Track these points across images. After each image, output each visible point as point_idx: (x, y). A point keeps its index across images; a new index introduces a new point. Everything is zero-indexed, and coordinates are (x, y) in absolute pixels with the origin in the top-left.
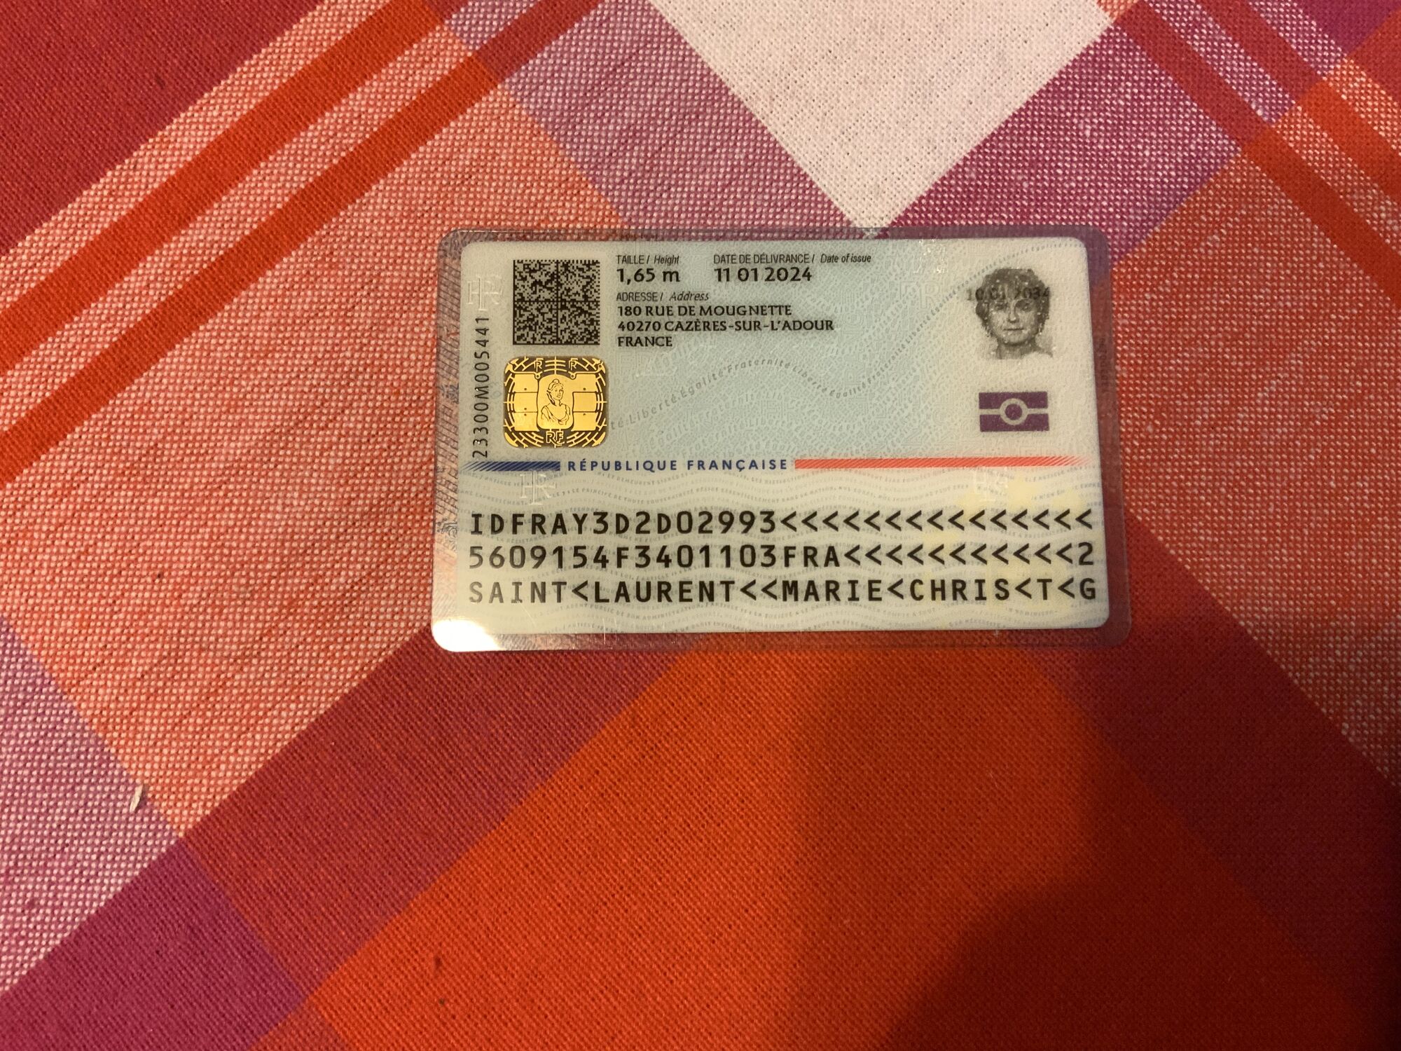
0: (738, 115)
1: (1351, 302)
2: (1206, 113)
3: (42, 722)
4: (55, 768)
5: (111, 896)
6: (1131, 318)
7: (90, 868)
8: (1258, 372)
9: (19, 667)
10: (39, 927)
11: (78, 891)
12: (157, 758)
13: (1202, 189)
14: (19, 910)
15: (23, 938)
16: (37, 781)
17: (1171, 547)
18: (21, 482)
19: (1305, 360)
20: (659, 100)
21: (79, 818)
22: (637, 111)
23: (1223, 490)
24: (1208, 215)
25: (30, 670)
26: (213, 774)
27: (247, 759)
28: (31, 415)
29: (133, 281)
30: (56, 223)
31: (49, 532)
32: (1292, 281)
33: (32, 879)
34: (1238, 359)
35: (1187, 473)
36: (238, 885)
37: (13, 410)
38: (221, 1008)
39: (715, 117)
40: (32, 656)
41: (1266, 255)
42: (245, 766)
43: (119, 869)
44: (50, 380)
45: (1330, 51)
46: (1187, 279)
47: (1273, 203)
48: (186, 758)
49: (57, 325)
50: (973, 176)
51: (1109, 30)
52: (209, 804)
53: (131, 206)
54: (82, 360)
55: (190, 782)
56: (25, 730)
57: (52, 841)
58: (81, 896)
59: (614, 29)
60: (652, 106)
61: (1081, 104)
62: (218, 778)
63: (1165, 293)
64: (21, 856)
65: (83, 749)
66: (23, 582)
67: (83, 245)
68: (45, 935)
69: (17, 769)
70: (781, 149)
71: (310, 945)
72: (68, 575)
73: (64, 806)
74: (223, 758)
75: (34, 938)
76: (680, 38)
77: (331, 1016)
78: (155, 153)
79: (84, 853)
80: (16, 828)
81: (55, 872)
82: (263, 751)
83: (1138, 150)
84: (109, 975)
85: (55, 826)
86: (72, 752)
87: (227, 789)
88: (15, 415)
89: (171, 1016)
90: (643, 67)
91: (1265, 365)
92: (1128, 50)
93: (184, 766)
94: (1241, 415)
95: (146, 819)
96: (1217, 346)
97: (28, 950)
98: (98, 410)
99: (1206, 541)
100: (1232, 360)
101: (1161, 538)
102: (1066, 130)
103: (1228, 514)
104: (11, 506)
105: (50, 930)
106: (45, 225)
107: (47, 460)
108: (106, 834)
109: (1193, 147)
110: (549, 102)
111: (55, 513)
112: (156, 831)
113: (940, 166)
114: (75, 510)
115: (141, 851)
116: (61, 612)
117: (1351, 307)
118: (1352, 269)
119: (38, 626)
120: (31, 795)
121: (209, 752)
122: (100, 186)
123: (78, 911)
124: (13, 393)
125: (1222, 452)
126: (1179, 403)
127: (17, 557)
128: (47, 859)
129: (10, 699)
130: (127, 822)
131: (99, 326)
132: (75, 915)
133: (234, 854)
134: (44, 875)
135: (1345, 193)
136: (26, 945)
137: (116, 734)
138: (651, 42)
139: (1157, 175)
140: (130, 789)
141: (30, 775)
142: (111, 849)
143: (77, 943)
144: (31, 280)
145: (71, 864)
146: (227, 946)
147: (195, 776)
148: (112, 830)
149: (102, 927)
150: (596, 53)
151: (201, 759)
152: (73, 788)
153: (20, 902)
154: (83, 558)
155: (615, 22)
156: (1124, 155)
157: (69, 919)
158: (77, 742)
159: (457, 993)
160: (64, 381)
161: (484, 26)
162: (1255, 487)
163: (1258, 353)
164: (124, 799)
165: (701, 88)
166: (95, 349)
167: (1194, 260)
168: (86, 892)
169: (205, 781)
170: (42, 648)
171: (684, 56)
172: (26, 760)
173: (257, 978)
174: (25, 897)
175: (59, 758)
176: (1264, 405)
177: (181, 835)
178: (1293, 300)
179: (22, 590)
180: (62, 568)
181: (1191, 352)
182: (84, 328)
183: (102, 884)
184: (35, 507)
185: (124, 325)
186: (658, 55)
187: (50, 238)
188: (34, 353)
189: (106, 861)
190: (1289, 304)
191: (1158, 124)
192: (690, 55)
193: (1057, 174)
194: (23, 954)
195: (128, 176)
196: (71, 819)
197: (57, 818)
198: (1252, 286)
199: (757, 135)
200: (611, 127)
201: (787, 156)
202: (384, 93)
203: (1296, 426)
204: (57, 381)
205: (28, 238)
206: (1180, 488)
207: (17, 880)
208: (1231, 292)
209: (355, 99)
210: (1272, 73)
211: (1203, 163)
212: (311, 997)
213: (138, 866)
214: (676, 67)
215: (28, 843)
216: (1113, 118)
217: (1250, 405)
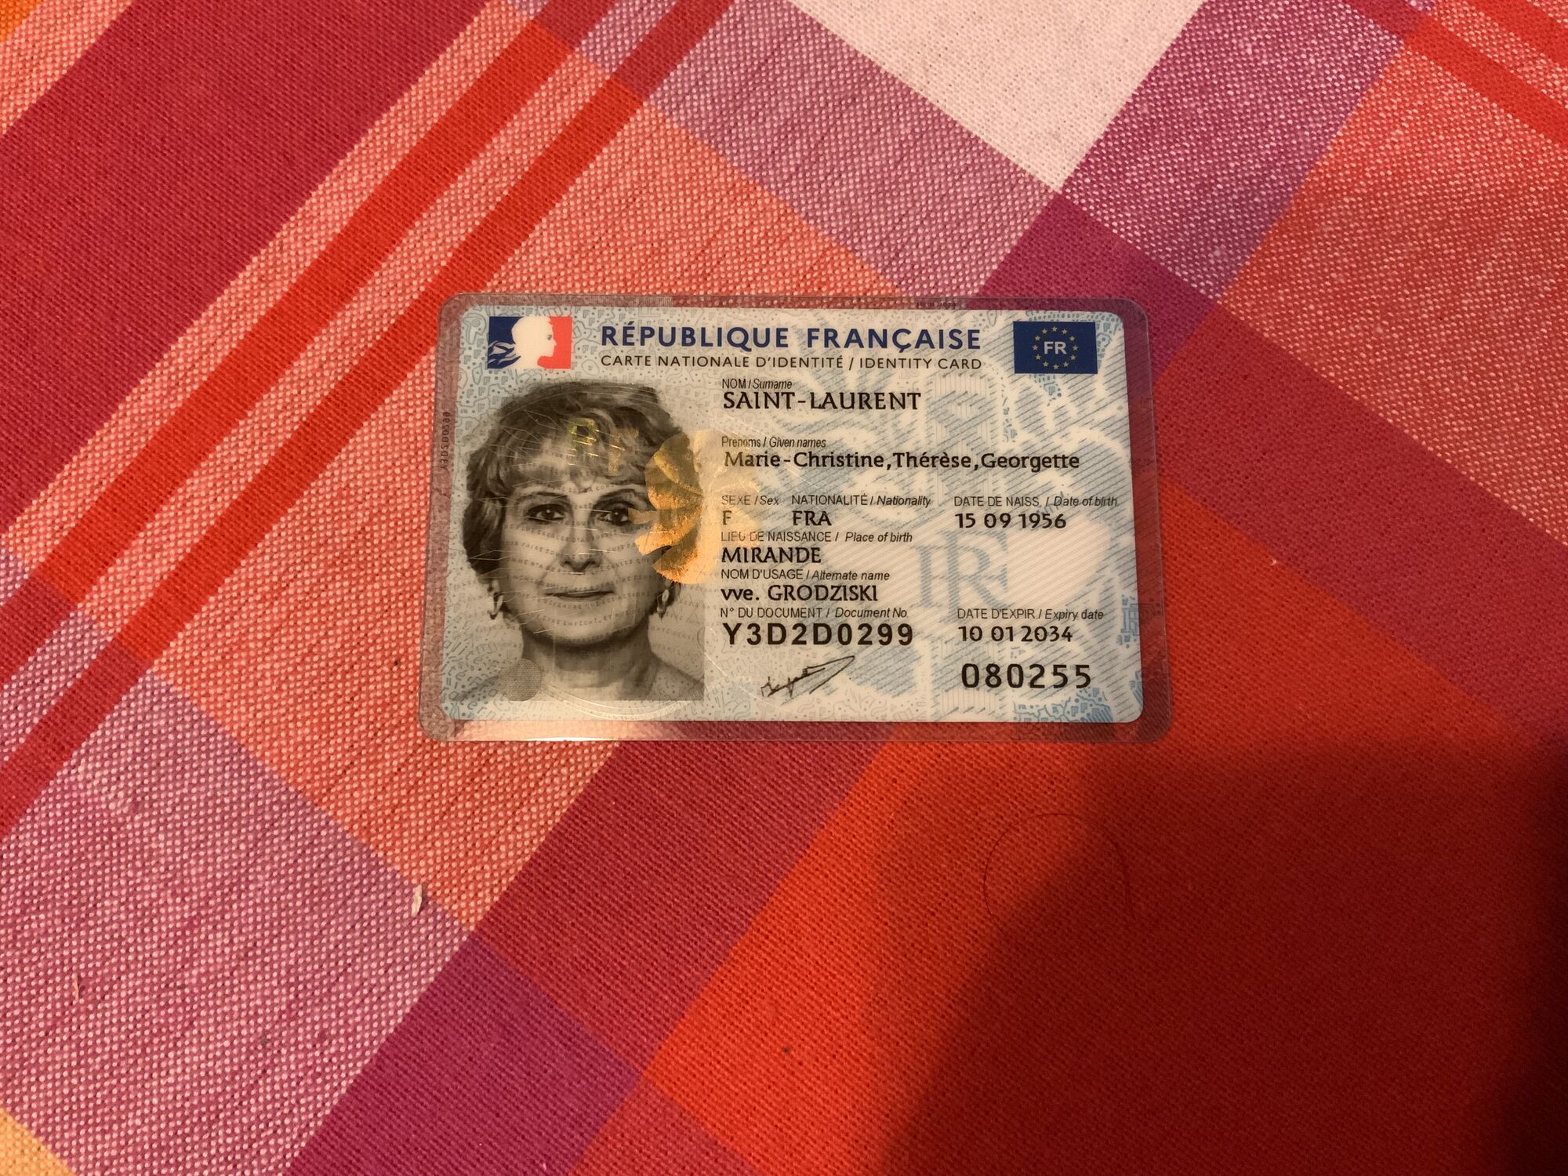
0: (896, 91)
1: (1546, 171)
3: (297, 840)
4: (320, 886)
5: (408, 1010)
6: (1335, 225)
7: (378, 984)
8: (1472, 257)
9: (259, 786)
10: (334, 1060)
11: (371, 1012)
12: (430, 853)
13: (1374, 87)
14: (309, 1046)
15: (319, 1074)
16: (304, 903)
17: (1428, 444)
18: (224, 592)
19: (1514, 236)
20: (811, 90)
21: (357, 934)
22: (791, 106)
23: (1465, 378)
24: (1386, 111)
25: (273, 788)
26: (494, 857)
27: (527, 835)
28: (221, 521)
29: (303, 365)
30: (208, 319)
31: (264, 639)
32: (1484, 161)
33: (317, 1010)
34: (1450, 248)
36: (544, 969)
37: (200, 519)
38: (551, 1105)
39: (872, 98)
40: (272, 773)
41: (1452, 140)
42: (527, 843)
43: (411, 979)
44: (234, 482)
46: (1380, 177)
47: (1447, 88)
48: (462, 847)
49: (231, 423)
50: (1146, 111)
52: (496, 890)
53: (286, 289)
54: (265, 455)
55: (470, 871)
56: (280, 852)
57: (332, 964)
58: (375, 1016)
59: (750, 28)
60: (805, 98)
61: (1236, 25)
62: (500, 861)
63: (1362, 194)
64: (301, 987)
65: (347, 859)
66: (247, 697)
67: (241, 337)
68: (343, 1067)
69: (279, 894)
70: (946, 117)
71: (634, 1017)
72: (296, 680)
73: (338, 924)
74: (501, 839)
75: (332, 1072)
76: (819, 26)
77: (670, 1089)
78: (300, 230)
79: (370, 969)
80: (289, 958)
81: (342, 996)
82: (542, 823)
83: (1302, 60)
84: (422, 1095)
85: (332, 947)
86: (336, 866)
87: (512, 871)
88: (204, 524)
89: (498, 1125)
90: (788, 61)
91: (1476, 249)
93: (461, 855)
95: (431, 920)
96: (1425, 238)
97: (328, 1087)
98: (294, 503)
99: (1461, 432)
100: (1442, 249)
101: (1415, 437)
102: (1227, 52)
103: (1476, 401)
104: (219, 620)
105: (347, 1061)
106: (196, 323)
107: (249, 564)
108: (390, 944)
109: (1356, 48)
110: (699, 111)
111: (267, 619)
112: (444, 930)
113: (1110, 108)
114: (289, 612)
115: (432, 954)
116: (295, 720)
117: (1548, 177)
118: (1539, 139)
119: (272, 740)
120: (299, 919)
121: (485, 835)
122: (248, 274)
123: (374, 1033)
124: (196, 502)
125: (1456, 341)
126: (1402, 300)
127: (236, 672)
128: (330, 985)
129: (256, 822)
130: (410, 927)
131: (276, 417)
132: (372, 1039)
133: (533, 938)
134: (330, 1002)
136: (325, 1082)
137: (380, 837)
138: (791, 35)
139: (1327, 81)
140: (406, 891)
141: (295, 898)
142: (398, 960)
143: (380, 1068)
144: (193, 382)
145: (357, 984)
146: (545, 1037)
147: (475, 864)
148: (396, 940)
149: (404, 1045)
150: (737, 55)
151: (478, 844)
152: (344, 903)
153: (309, 1037)
154: (308, 659)
155: (750, 21)
156: (1289, 67)
157: (367, 1044)
158: (340, 854)
159: (798, 1037)
160: (250, 479)
161: (616, 47)
162: (1496, 370)
163: (1467, 238)
164: (403, 904)
165: (852, 72)
166: (278, 441)
168: (380, 1011)
169: (487, 867)
170: (281, 762)
171: (827, 44)
172: (288, 883)
173: (584, 1065)
174: (313, 1031)
175: (323, 874)
176: (1485, 287)
177: (472, 928)
178: (1488, 180)
179: (248, 705)
180: (287, 674)
181: (1401, 248)
182: (260, 422)
183: (396, 999)
184: (244, 616)
185: (304, 411)
186: (801, 47)
187: (204, 336)
188: (211, 456)
189: (396, 974)
190: (1486, 185)
192: (834, 41)
193: (1229, 96)
194: (323, 1092)
195: (275, 259)
196: (349, 937)
197: (332, 939)
198: (1446, 173)
199: (918, 107)
200: (768, 126)
201: (955, 123)
202: (528, 133)
203: (1521, 303)
204: (242, 481)
205: (181, 339)
206: (1423, 383)
207: (301, 1013)
208: (1427, 183)
209: (499, 143)
211: (1369, 62)
212: (645, 1073)
213: (432, 971)
214: (821, 55)
215: (305, 972)
216: (1270, 33)
217: (1471, 290)
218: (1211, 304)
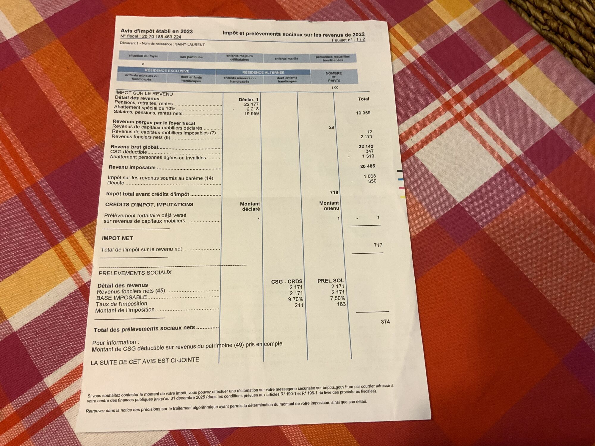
0: (434, 179)
2: (520, 185)
6: (506, 221)
8: (529, 232)
13: (519, 199)
17: (514, 262)
19: (538, 230)
20: (420, 175)
23: (523, 252)
24: (520, 203)
32: (536, 216)
34: (526, 230)
35: (517, 249)
39: (430, 179)
41: (531, 211)
45: (543, 176)
46: (516, 214)
47: (532, 202)
50: (477, 193)
51: (502, 169)
61: (497, 182)
63: (512, 217)
76: (424, 165)
83: (507, 191)
90: (417, 170)
91: (531, 231)
92: (505, 173)
96: (522, 227)
99: (520, 261)
101: (512, 260)
102: (494, 186)
103: (524, 257)
109: (517, 191)
113: (471, 191)
117: (547, 222)
118: (547, 215)
125: (523, 246)
126: (515, 236)
135: (545, 201)
138: (418, 165)
139: (511, 196)
155: (412, 161)
156: (505, 192)
162: (529, 252)
163: (529, 229)
171: (424, 168)
176: (531, 238)
181: (517, 227)
186: (420, 167)
190: (535, 220)
191: (511, 187)
193: (493, 194)
198: (528, 217)
199: (438, 183)
201: (443, 187)
203: (537, 242)
206: (515, 251)
208: (524, 218)
210: (532, 179)
211: (519, 194)
216: (503, 185)
217: (528, 238)
218: (482, 228)
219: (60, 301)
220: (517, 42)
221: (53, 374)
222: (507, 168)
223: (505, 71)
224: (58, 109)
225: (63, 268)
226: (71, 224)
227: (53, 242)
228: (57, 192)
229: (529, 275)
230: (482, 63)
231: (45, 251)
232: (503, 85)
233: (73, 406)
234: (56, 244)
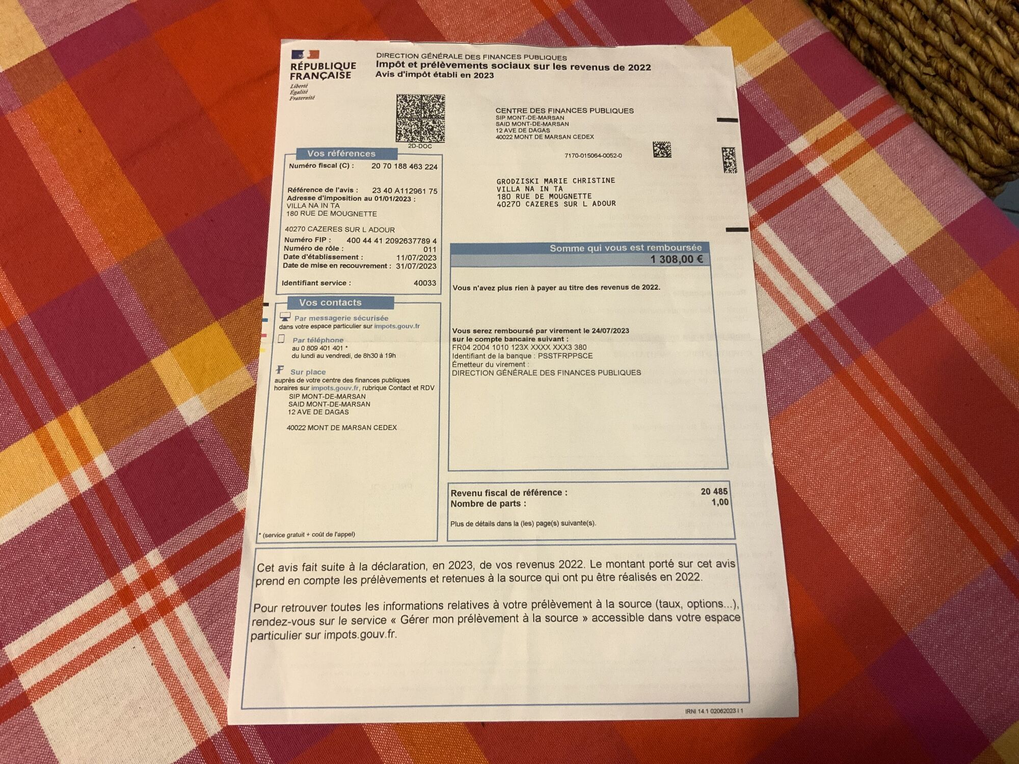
2: (824, 362)
35: (807, 472)
45: (866, 346)
51: (795, 332)
92: (801, 339)
94: (826, 457)
167: (815, 407)
210: (847, 351)
219: (39, 521)
220: (846, 108)
221: (20, 639)
222: (805, 332)
223: (820, 159)
224: (59, 201)
225: (48, 468)
226: (66, 395)
227: (36, 424)
228: (47, 341)
229: (824, 520)
230: (780, 144)
231: (21, 438)
232: (814, 183)
233: (47, 693)
234: (39, 427)
